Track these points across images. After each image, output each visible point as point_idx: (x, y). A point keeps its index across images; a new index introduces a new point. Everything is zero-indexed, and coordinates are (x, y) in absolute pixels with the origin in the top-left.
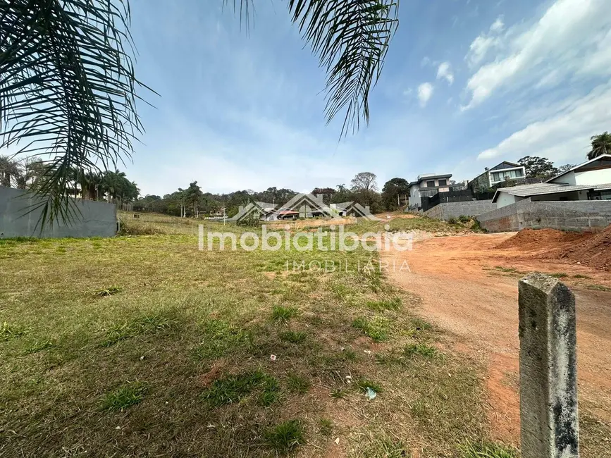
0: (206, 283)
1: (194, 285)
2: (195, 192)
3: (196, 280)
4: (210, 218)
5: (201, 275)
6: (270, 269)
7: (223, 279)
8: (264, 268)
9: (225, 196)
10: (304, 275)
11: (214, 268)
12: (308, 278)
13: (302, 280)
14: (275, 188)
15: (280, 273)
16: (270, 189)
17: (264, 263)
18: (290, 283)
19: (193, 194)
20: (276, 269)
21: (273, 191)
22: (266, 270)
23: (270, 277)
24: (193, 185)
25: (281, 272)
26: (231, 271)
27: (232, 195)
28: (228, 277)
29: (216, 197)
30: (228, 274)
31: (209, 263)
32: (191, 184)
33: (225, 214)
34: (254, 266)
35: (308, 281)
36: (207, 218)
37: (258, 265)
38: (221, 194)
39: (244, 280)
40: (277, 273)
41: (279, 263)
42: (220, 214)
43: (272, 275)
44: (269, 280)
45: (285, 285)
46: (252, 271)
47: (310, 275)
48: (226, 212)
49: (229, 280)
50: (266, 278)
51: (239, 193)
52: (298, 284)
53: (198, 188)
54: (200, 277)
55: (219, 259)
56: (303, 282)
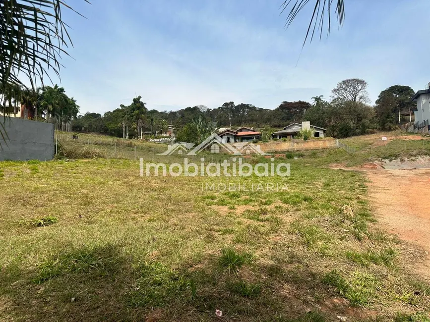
0: (147, 217)
1: (133, 219)
2: (139, 108)
3: (135, 213)
4: (156, 140)
5: (141, 207)
6: (222, 203)
7: (167, 212)
8: (216, 201)
9: (172, 113)
10: (264, 212)
11: (158, 199)
12: (268, 216)
13: (261, 217)
14: (232, 103)
15: (233, 208)
16: (226, 104)
17: (216, 194)
18: (246, 221)
19: (137, 112)
20: (229, 203)
21: (230, 106)
22: (217, 204)
23: (221, 213)
24: (136, 101)
25: (236, 206)
26: (177, 203)
27: (182, 112)
28: (173, 211)
29: (163, 115)
30: (172, 207)
31: (151, 193)
32: (134, 100)
33: (172, 135)
34: (204, 198)
35: (268, 220)
36: (153, 140)
37: (208, 197)
38: (168, 111)
39: (190, 215)
40: (231, 208)
41: (234, 195)
42: (168, 135)
43: (224, 210)
44: (220, 216)
45: (239, 223)
46: (201, 204)
47: (272, 212)
48: (174, 133)
49: (173, 214)
50: (217, 213)
51: (189, 109)
52: (256, 223)
53: (142, 104)
54: (140, 210)
55: (164, 188)
56: (262, 221)
